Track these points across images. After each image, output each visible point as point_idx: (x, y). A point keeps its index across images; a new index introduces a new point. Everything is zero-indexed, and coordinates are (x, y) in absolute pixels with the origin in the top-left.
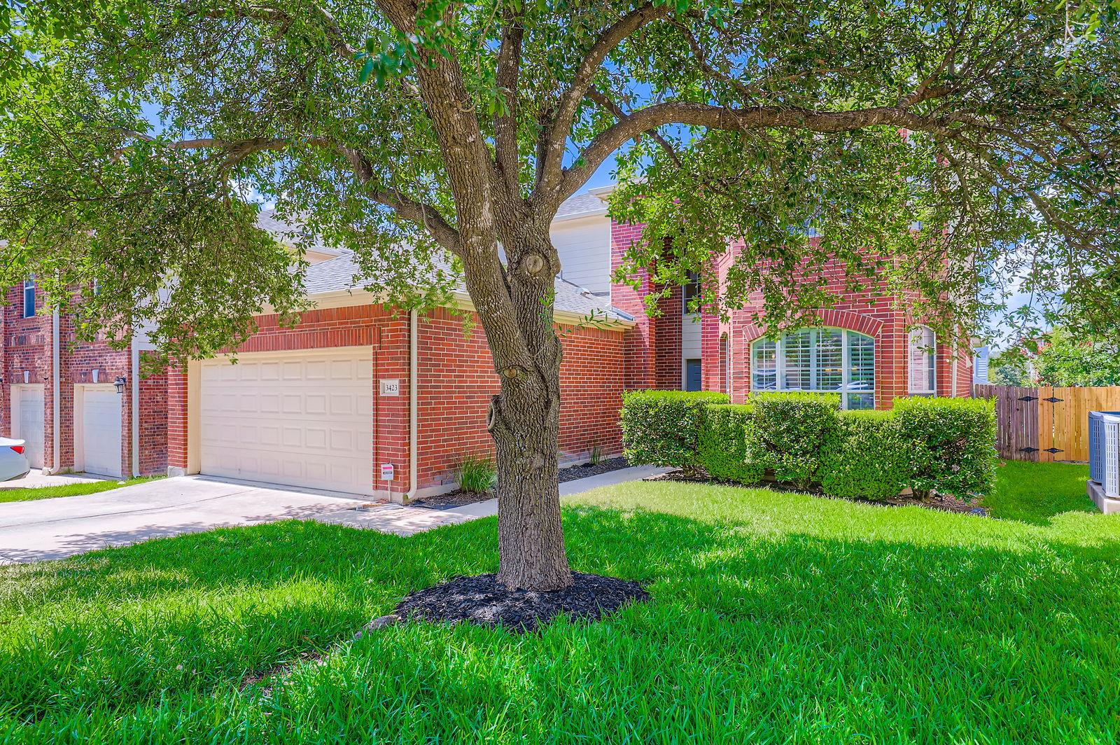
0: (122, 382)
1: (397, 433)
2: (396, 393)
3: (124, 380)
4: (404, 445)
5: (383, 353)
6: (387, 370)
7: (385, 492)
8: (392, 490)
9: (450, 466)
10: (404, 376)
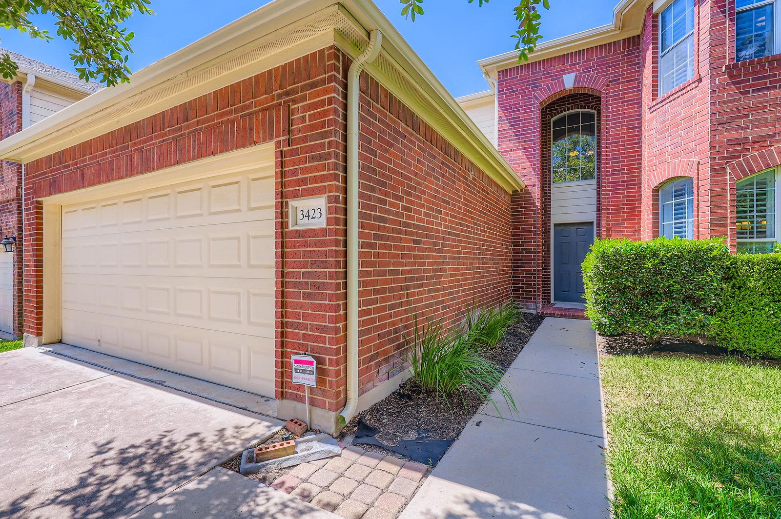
0: (11, 240)
1: (323, 297)
2: (320, 223)
3: (14, 239)
4: (337, 320)
5: (295, 152)
6: (303, 181)
7: (299, 405)
8: (313, 403)
9: (399, 347)
10: (337, 189)
